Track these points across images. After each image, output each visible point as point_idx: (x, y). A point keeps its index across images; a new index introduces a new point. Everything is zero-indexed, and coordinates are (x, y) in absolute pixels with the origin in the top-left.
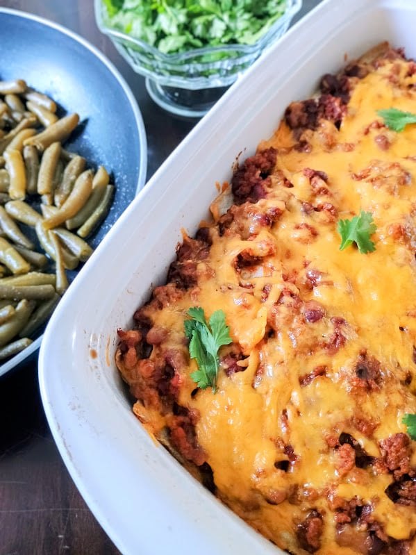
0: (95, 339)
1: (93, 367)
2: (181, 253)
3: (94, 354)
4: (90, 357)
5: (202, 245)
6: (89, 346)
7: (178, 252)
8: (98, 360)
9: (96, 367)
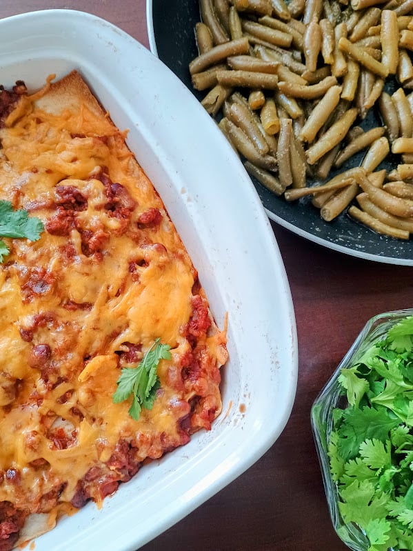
0: (236, 421)
1: (247, 397)
2: (114, 487)
3: (242, 408)
4: (247, 406)
5: (88, 487)
6: (243, 416)
7: (116, 490)
8: (241, 402)
9: (245, 396)
